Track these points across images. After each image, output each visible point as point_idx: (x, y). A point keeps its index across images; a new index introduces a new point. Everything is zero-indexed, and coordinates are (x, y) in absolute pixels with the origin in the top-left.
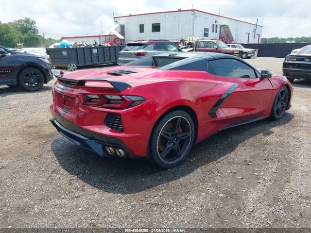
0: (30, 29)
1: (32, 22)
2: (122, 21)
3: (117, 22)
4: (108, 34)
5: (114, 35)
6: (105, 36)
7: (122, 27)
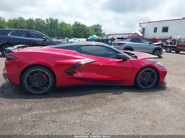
0: (99, 29)
1: (100, 26)
2: (144, 26)
3: (141, 26)
4: (133, 33)
5: (137, 34)
6: (132, 34)
7: (144, 29)
